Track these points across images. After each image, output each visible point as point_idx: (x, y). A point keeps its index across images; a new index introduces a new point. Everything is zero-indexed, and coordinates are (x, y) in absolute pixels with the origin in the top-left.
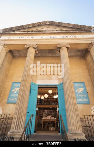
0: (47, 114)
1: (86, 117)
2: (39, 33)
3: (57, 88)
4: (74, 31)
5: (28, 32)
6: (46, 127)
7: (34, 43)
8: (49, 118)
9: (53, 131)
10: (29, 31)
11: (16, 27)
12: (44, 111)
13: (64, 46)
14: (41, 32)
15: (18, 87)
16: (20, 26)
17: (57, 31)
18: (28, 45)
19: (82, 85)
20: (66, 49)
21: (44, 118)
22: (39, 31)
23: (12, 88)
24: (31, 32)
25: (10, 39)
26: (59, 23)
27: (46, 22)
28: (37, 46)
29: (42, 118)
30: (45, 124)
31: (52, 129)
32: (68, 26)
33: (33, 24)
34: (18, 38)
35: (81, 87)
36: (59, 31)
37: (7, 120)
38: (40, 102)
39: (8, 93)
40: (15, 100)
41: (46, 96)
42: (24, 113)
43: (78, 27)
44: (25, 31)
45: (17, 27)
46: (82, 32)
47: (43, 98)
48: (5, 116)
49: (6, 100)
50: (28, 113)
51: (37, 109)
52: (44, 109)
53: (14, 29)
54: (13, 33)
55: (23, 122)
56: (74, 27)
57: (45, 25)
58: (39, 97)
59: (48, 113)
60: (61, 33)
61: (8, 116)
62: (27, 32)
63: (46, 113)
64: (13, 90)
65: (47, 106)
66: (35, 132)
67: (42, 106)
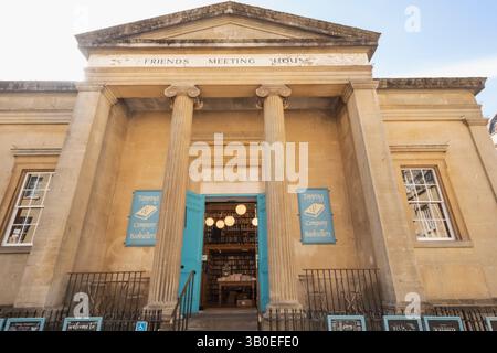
0: (234, 268)
1: (309, 273)
2: (203, 46)
3: (256, 203)
4: (305, 45)
5: (171, 45)
6: (230, 300)
7: (188, 82)
8: (236, 278)
9: (247, 307)
10: (173, 41)
11: (131, 25)
12: (227, 261)
13: (274, 94)
14: (210, 45)
15: (151, 203)
16: (145, 21)
17: (256, 41)
18: (175, 88)
19: (321, 197)
20: (280, 101)
21: (224, 279)
22: (204, 41)
23: (136, 206)
24: (178, 45)
25: (117, 65)
26: (264, 12)
27: (224, 6)
28: (198, 92)
29: (219, 280)
30: (227, 294)
31: (243, 303)
32: (291, 24)
33: (184, 13)
34: (142, 64)
35: (317, 201)
36: (263, 41)
37: (137, 285)
39: (124, 219)
40: (149, 237)
41: (230, 221)
42: (175, 268)
43: (317, 30)
44: (160, 41)
45: (136, 23)
46: (329, 47)
47: (220, 224)
48: (132, 275)
49: (123, 238)
50: (182, 267)
51: (205, 258)
52: (226, 253)
53: (126, 33)
54: (126, 45)
55: (174, 286)
56: (306, 28)
57: (222, 15)
58: (210, 222)
59: (238, 266)
60: (266, 47)
61: (138, 275)
63: (232, 266)
64: (139, 213)
65: (233, 247)
66: (201, 308)
67: (219, 248)
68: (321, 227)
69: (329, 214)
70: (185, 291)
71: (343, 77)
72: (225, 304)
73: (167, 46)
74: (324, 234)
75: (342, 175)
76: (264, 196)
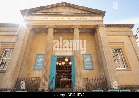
0: (64, 76)
1: (87, 78)
2: (57, 14)
3: (71, 58)
4: (85, 14)
5: (48, 14)
6: (63, 86)
7: (53, 24)
8: (65, 79)
10: (48, 13)
11: (36, 8)
12: (62, 74)
13: (76, 28)
14: (59, 14)
15: (41, 58)
16: (40, 7)
17: (71, 13)
18: (48, 26)
19: (89, 56)
20: (78, 30)
21: (61, 80)
22: (57, 13)
23: (37, 59)
24: (50, 14)
25: (32, 19)
26: (73, 5)
27: (63, 3)
28: (55, 27)
29: (60, 80)
30: (62, 84)
31: (67, 87)
32: (81, 9)
33: (51, 5)
34: (39, 19)
35: (88, 58)
36: (73, 13)
37: (37, 81)
38: (58, 67)
39: (33, 62)
40: (40, 68)
41: (63, 63)
42: (48, 77)
43: (88, 10)
44: (44, 13)
45: (38, 8)
46: (92, 15)
47: (60, 64)
48: (36, 79)
49: (33, 68)
50: (50, 76)
51: (56, 74)
52: (62, 72)
53: (35, 10)
54: (35, 13)
55: (48, 82)
56: (85, 10)
57: (62, 6)
58: (57, 63)
59: (65, 76)
60: (74, 15)
62: (46, 14)
63: (63, 76)
64: (38, 61)
65: (64, 71)
66: (55, 88)
67: (60, 71)
68: (89, 65)
69: (92, 61)
70: (51, 83)
71: (96, 23)
72: (62, 87)
73: (47, 14)
74: (90, 67)
75: (95, 50)
76: (73, 56)
